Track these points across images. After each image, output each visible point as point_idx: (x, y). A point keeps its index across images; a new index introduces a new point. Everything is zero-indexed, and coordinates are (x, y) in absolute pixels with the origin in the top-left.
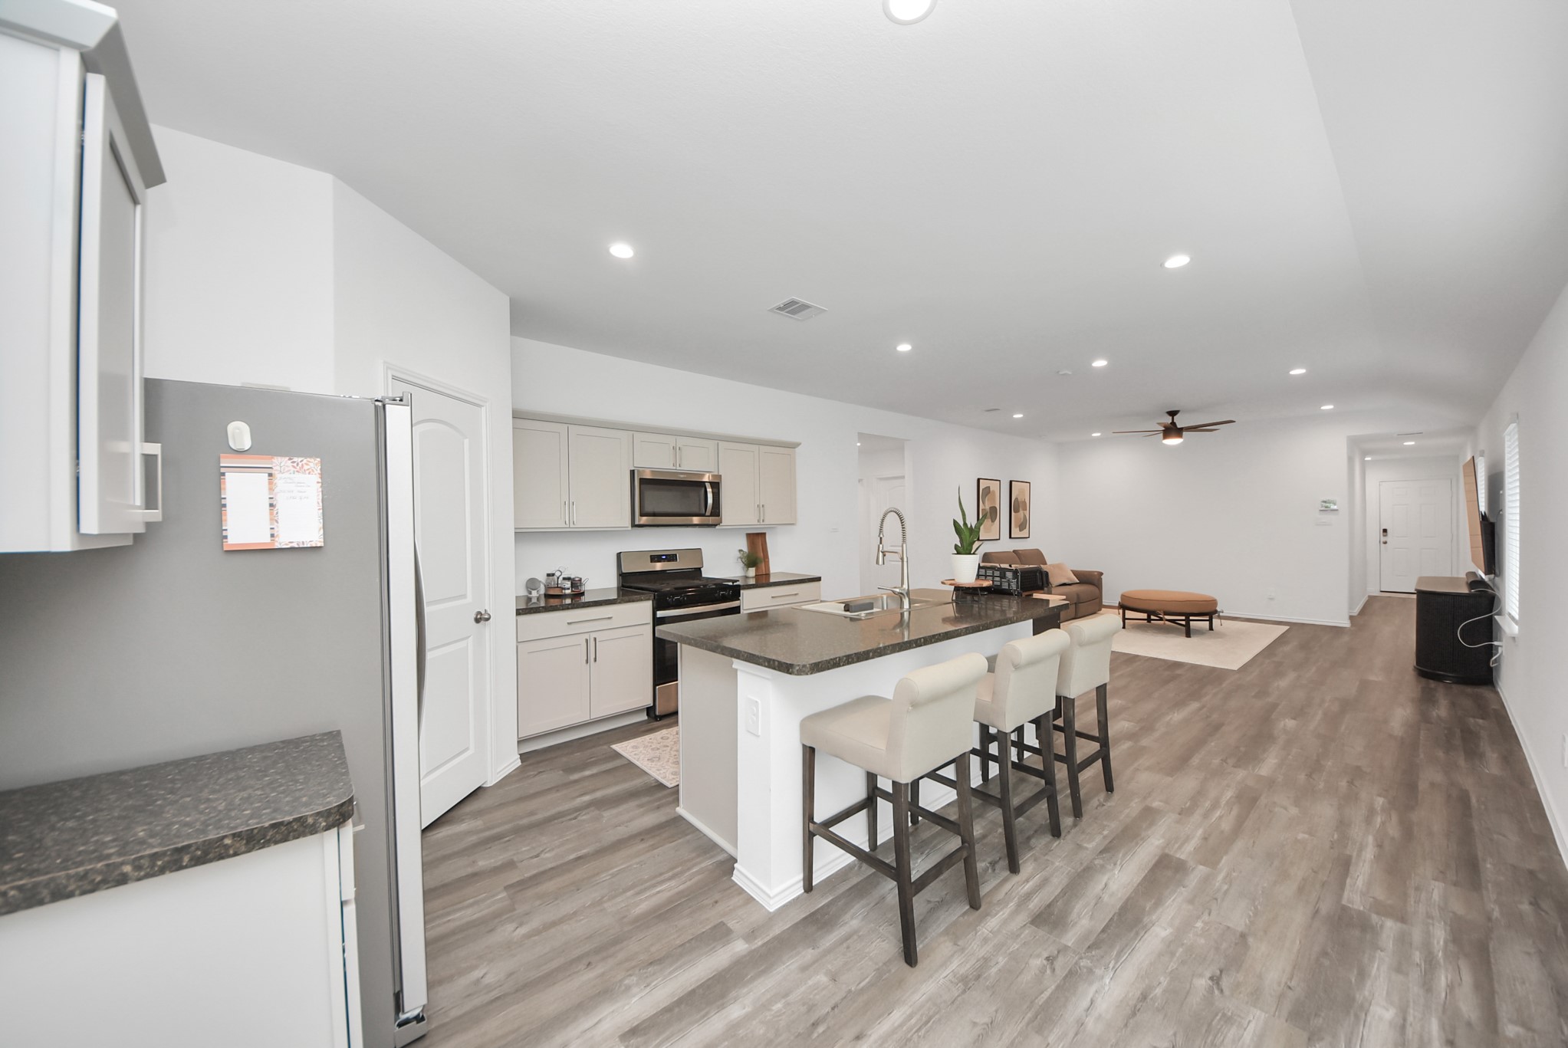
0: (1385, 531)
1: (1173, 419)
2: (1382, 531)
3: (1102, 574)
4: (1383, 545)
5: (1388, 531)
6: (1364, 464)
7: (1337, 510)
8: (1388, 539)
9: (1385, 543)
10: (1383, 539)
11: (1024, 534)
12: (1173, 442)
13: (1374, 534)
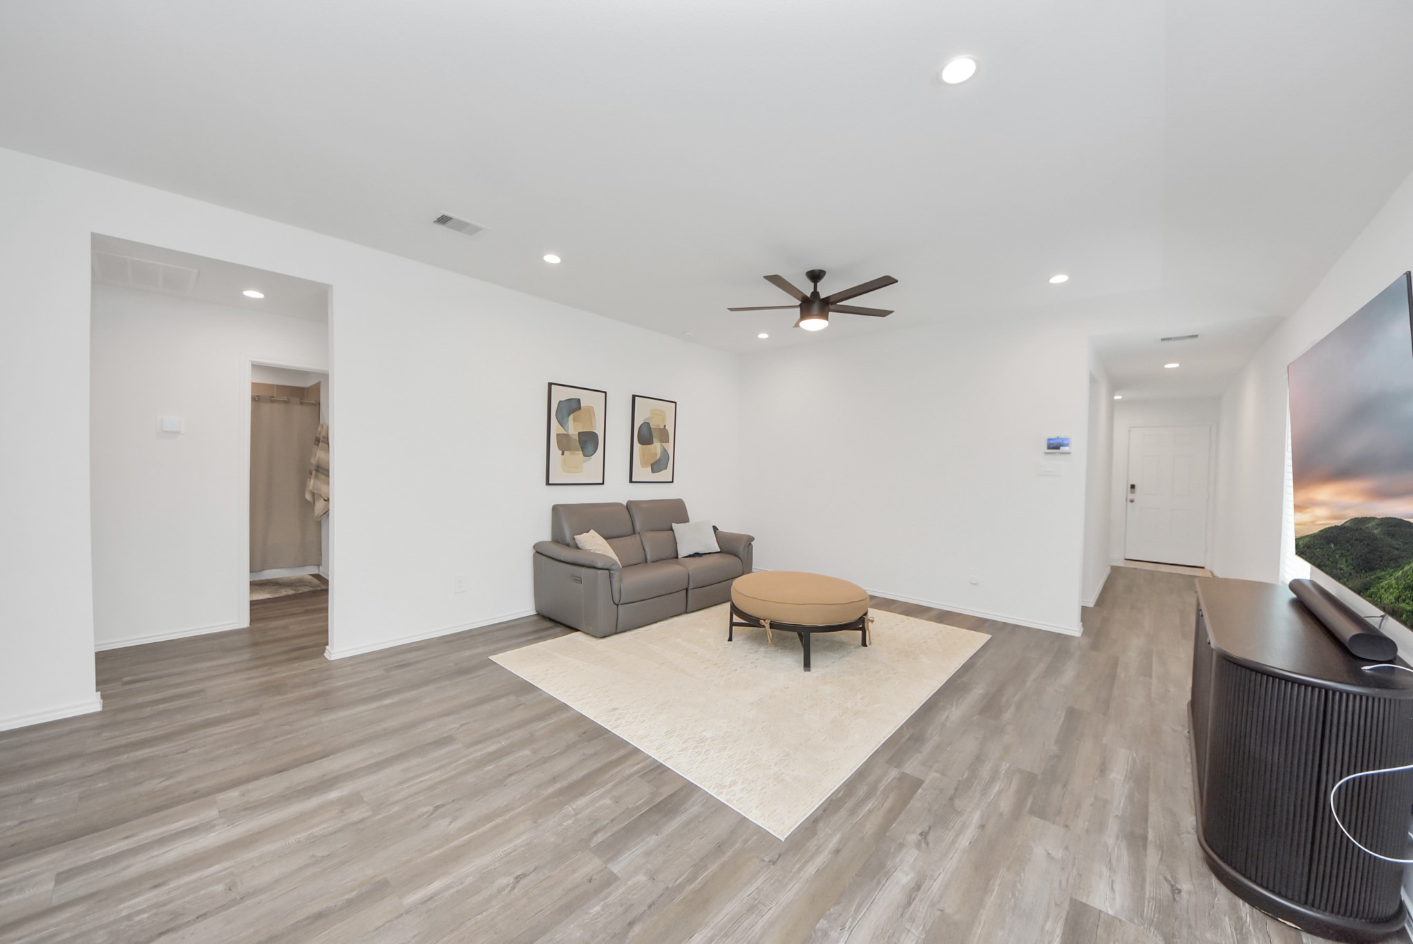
0: (1133, 487)
1: (815, 287)
2: (1129, 487)
3: (752, 539)
4: (1129, 504)
5: (1136, 487)
6: (1112, 405)
7: (1069, 453)
8: (1137, 496)
9: (1132, 501)
10: (1130, 496)
11: (665, 475)
12: (814, 325)
13: (1120, 489)
